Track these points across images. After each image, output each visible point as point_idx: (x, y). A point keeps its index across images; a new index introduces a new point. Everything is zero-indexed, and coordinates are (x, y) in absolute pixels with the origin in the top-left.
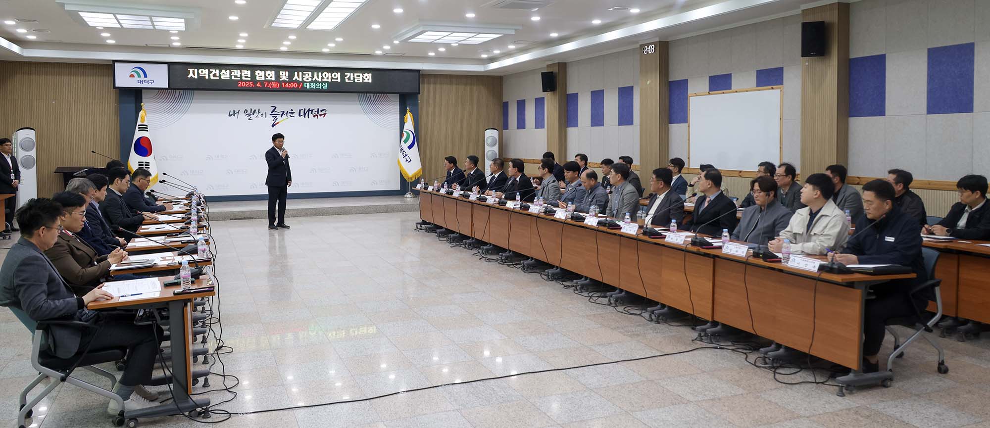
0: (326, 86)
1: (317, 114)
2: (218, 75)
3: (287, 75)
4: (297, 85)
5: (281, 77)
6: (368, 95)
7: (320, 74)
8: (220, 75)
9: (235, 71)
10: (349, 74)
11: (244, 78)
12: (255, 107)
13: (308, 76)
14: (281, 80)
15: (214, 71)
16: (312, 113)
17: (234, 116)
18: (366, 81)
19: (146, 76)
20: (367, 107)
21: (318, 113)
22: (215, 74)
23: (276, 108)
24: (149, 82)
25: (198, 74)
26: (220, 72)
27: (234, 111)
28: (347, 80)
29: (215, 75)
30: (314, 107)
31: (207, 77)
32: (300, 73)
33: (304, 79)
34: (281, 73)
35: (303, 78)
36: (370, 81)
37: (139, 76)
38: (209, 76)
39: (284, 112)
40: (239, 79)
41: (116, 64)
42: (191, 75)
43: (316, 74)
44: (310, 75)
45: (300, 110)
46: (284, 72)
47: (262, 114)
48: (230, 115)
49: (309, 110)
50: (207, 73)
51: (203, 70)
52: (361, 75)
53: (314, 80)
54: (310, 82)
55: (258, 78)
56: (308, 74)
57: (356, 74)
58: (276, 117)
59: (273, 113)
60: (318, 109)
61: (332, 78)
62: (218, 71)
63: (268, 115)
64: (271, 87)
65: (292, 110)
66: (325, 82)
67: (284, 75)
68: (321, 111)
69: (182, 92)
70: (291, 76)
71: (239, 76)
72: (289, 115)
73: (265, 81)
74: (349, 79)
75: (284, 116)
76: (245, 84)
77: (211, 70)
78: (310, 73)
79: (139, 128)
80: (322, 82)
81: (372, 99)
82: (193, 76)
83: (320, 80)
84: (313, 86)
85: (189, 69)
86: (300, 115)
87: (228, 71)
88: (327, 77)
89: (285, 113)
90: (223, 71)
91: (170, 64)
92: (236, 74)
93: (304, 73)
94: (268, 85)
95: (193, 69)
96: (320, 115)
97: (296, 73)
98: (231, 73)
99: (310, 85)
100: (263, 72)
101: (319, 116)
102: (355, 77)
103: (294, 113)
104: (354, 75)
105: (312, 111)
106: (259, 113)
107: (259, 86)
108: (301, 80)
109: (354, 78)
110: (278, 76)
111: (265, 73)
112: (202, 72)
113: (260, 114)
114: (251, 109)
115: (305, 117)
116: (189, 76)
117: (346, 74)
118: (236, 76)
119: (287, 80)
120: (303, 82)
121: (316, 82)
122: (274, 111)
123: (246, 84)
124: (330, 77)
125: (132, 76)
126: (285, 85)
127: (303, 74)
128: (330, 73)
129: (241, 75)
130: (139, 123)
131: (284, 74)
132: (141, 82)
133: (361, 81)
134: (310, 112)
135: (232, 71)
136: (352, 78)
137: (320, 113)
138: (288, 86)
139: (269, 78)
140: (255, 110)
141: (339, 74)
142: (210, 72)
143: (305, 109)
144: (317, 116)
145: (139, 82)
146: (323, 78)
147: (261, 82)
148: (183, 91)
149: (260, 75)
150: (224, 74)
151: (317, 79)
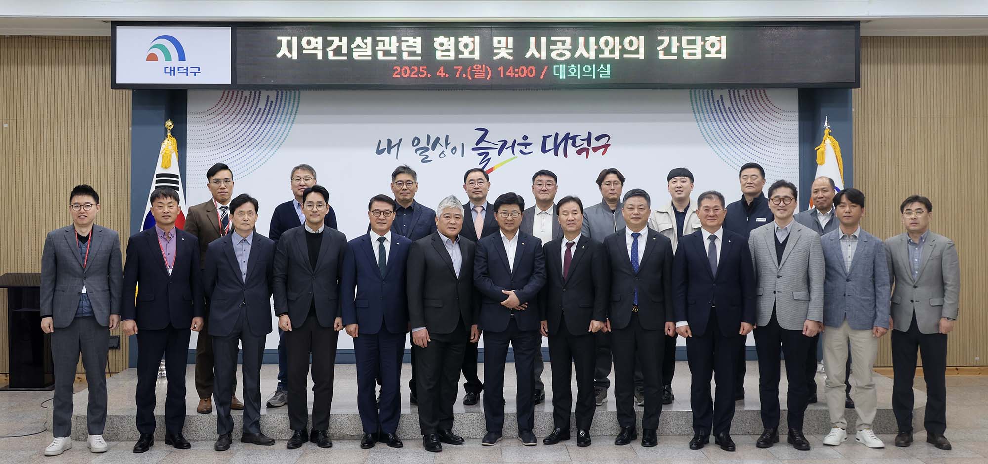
0: (606, 73)
1: (585, 146)
2: (345, 51)
3: (511, 45)
4: (534, 72)
5: (495, 51)
6: (717, 93)
7: (592, 40)
8: (350, 50)
9: (387, 39)
10: (666, 39)
11: (405, 56)
12: (437, 130)
13: (562, 47)
14: (495, 58)
15: (336, 39)
16: (573, 145)
17: (389, 153)
18: (713, 55)
19: (182, 57)
20: (713, 126)
21: (589, 144)
22: (339, 48)
23: (486, 131)
24: (190, 70)
25: (300, 48)
26: (351, 41)
27: (389, 141)
28: (661, 56)
29: (338, 51)
30: (580, 128)
31: (320, 57)
32: (544, 40)
33: (554, 55)
34: (495, 40)
35: (549, 51)
36: (723, 56)
37: (168, 57)
38: (325, 54)
39: (506, 142)
40: (395, 58)
41: (120, 30)
42: (284, 51)
43: (582, 40)
44: (568, 46)
45: (545, 138)
46: (503, 39)
47: (455, 148)
48: (379, 152)
49: (567, 137)
50: (320, 46)
51: (312, 39)
52: (699, 39)
53: (577, 55)
54: (567, 63)
55: (439, 56)
56: (563, 43)
57: (685, 39)
58: (487, 154)
59: (478, 146)
60: (590, 134)
61: (623, 51)
62: (345, 39)
63: (468, 150)
64: (472, 76)
65: (525, 138)
66: (606, 61)
67: (503, 47)
68: (598, 138)
69: (272, 94)
70: (520, 47)
71: (394, 51)
72: (517, 148)
73: (458, 61)
74: (667, 51)
75: (507, 152)
76: (408, 72)
77: (329, 38)
78: (568, 40)
79: (157, 182)
80: (598, 61)
81: (728, 105)
82: (289, 55)
83: (592, 55)
84: (575, 72)
85: (279, 38)
86: (544, 150)
87: (369, 40)
88: (610, 47)
89: (509, 144)
90: (358, 40)
91: (236, 26)
92: (387, 48)
93: (553, 39)
94: (464, 71)
95: (289, 38)
96: (595, 149)
97: (532, 40)
98: (375, 44)
99: (567, 69)
100: (453, 39)
101: (591, 151)
102: (684, 45)
103: (530, 144)
104: (680, 41)
105: (574, 138)
106: (447, 144)
107: (442, 75)
108: (544, 56)
109: (680, 49)
110: (487, 49)
111: (457, 43)
112: (309, 43)
113: (450, 147)
114: (429, 137)
115: (556, 154)
116: (279, 55)
117: (659, 38)
118: (387, 53)
119: (511, 58)
120: (550, 62)
121: (583, 61)
122: (481, 139)
123: (412, 71)
124: (618, 48)
125: (152, 57)
126: (505, 71)
127: (550, 43)
128: (617, 39)
129: (399, 48)
130: (159, 170)
131: (503, 44)
132: (172, 71)
133: (699, 56)
134: (570, 141)
135: (378, 39)
136: (674, 50)
137: (595, 144)
138: (512, 74)
139: (466, 55)
140: (438, 139)
141: (642, 38)
142: (327, 44)
143: (557, 134)
144: (587, 150)
145: (168, 70)
146: (599, 51)
147: (446, 64)
148: (275, 92)
149: (443, 48)
150: (358, 47)
151: (586, 55)
